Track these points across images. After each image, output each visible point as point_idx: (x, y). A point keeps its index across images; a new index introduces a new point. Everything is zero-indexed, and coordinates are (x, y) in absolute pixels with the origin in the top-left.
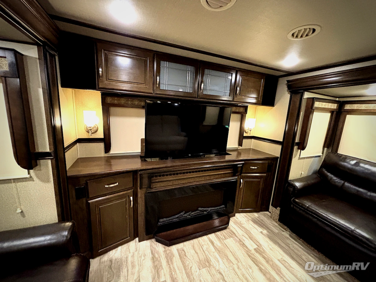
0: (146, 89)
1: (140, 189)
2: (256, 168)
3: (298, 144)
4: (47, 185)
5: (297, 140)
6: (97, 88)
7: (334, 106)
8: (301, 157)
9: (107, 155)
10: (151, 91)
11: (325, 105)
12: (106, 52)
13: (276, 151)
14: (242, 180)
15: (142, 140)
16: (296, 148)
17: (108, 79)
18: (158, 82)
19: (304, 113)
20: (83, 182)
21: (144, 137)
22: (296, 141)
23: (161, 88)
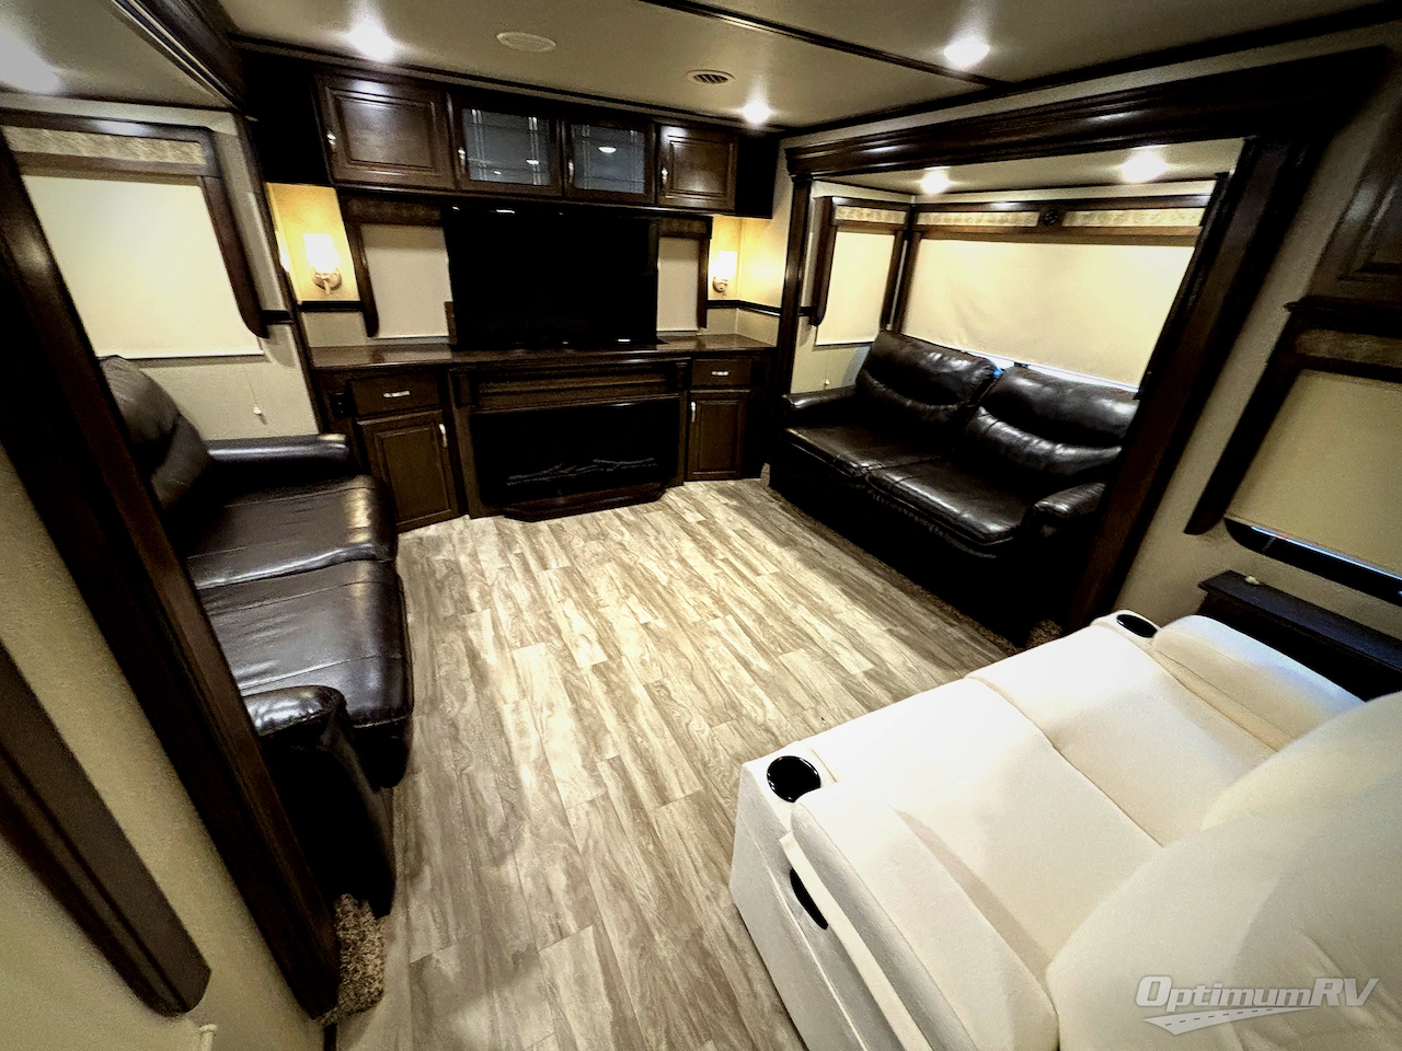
0: (438, 180)
1: (458, 406)
2: (726, 373)
3: (806, 311)
4: (289, 370)
5: (804, 302)
6: (330, 180)
7: (898, 218)
8: (818, 343)
9: (372, 342)
10: (450, 185)
11: (868, 215)
12: (335, 93)
13: (765, 331)
14: (693, 404)
15: (447, 304)
16: (802, 320)
17: (351, 159)
18: (463, 163)
19: (817, 237)
20: (341, 381)
21: (450, 299)
22: (803, 305)
23: (473, 177)
